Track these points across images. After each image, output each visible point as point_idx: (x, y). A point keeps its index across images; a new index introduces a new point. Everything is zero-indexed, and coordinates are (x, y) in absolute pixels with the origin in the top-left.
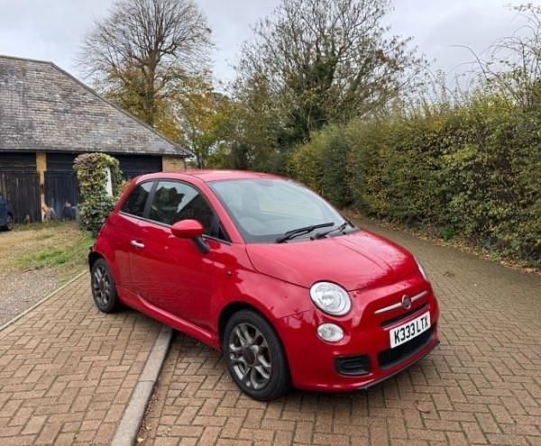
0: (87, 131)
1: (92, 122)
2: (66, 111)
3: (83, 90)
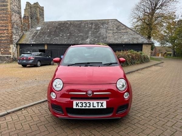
0: (121, 37)
1: (123, 35)
2: (116, 32)
3: (122, 26)
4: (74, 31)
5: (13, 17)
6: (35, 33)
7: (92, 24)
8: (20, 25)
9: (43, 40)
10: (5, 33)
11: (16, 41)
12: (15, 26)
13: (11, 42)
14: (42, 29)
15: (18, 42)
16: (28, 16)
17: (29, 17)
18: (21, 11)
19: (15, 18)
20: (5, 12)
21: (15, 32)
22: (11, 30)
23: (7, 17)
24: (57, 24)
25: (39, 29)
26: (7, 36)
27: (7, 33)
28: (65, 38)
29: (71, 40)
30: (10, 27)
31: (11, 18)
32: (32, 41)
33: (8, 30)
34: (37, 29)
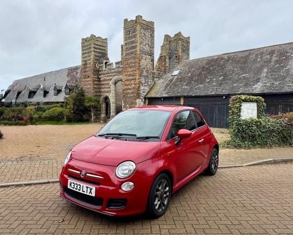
4: (233, 70)
5: (143, 61)
6: (169, 80)
7: (272, 53)
8: (151, 71)
9: (179, 90)
10: (132, 84)
11: (144, 94)
12: (145, 73)
13: (138, 96)
14: (180, 73)
15: (146, 95)
16: (165, 56)
17: (167, 57)
18: (154, 51)
19: (145, 62)
20: (133, 56)
21: (143, 82)
22: (139, 79)
23: (135, 63)
24: (205, 62)
25: (177, 74)
26: (134, 88)
27: (134, 84)
28: (214, 84)
29: (224, 87)
30: (137, 75)
31: (139, 63)
32: (164, 92)
33: (135, 79)
34: (174, 74)
